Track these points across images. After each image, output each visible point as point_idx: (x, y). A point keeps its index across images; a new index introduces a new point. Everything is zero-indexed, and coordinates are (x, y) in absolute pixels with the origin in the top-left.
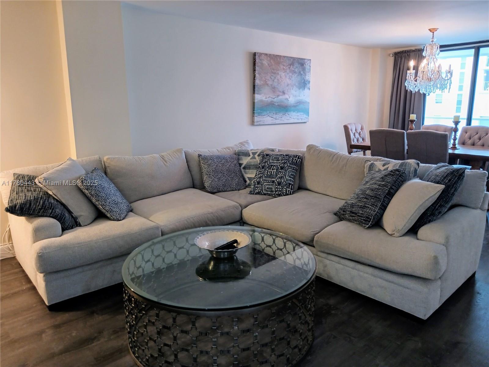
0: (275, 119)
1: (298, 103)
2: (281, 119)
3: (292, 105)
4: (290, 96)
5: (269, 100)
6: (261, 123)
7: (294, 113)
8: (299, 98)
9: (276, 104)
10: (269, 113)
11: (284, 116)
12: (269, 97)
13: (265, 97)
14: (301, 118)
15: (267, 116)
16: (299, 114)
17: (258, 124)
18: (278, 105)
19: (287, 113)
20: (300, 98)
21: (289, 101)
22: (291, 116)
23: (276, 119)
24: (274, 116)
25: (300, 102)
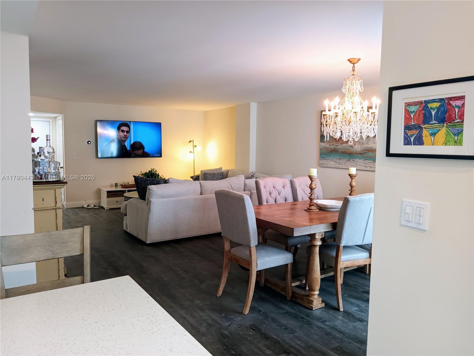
0: (338, 164)
1: (365, 150)
2: (346, 164)
3: (359, 152)
4: (355, 144)
5: (333, 147)
6: (325, 165)
7: (361, 161)
8: (366, 146)
9: (340, 151)
10: (333, 158)
11: (349, 161)
12: (333, 145)
13: (329, 145)
14: (370, 166)
15: (330, 160)
16: (366, 162)
17: (322, 166)
18: (342, 152)
19: (351, 159)
20: (369, 146)
21: (354, 148)
22: (357, 163)
23: (340, 164)
24: (338, 161)
25: (368, 150)
